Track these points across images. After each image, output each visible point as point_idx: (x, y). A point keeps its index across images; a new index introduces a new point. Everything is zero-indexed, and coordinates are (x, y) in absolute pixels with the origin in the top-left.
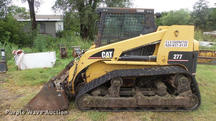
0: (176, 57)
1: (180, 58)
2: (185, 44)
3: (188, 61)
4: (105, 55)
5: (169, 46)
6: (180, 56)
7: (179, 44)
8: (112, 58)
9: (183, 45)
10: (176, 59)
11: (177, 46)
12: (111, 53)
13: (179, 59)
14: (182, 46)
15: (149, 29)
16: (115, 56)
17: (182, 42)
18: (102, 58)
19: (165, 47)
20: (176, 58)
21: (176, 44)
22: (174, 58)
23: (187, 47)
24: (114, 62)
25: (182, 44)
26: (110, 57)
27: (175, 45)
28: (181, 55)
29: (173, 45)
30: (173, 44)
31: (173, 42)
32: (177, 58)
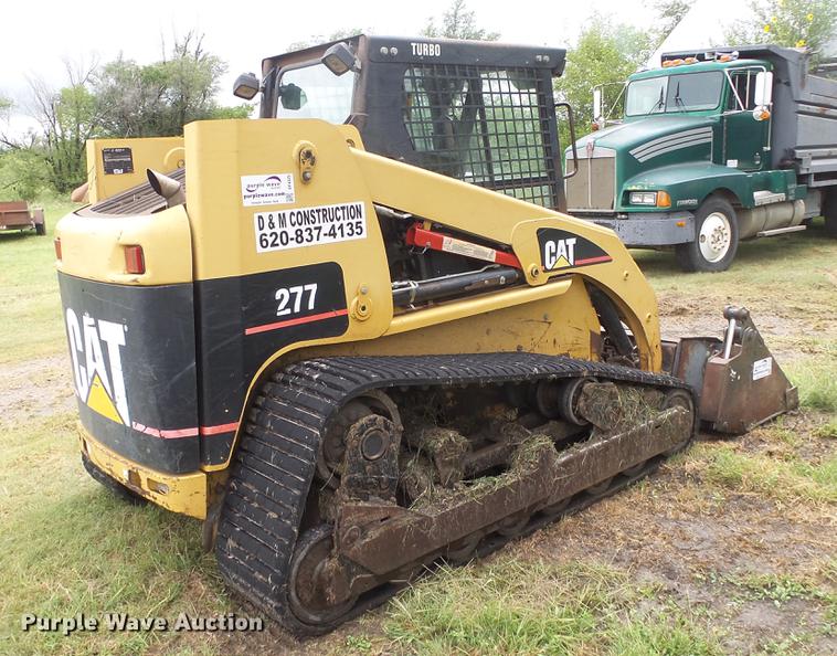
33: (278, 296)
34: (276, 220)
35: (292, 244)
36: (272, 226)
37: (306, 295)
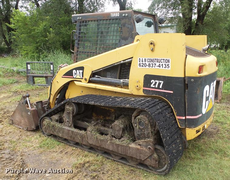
0: (155, 84)
1: (161, 87)
2: (167, 64)
3: (172, 92)
4: (76, 74)
5: (144, 65)
6: (160, 84)
7: (158, 64)
8: (82, 79)
9: (164, 66)
10: (155, 88)
11: (154, 66)
12: (81, 71)
13: (158, 88)
14: (161, 66)
15: (127, 41)
16: (85, 77)
17: (162, 61)
18: (74, 78)
19: (139, 67)
20: (154, 86)
21: (153, 63)
22: (152, 86)
23: (170, 69)
24: (84, 84)
25: (161, 64)
26: (80, 78)
27: (151, 65)
28: (162, 82)
29: (149, 65)
30: (149, 63)
31: (148, 60)
32: (156, 86)
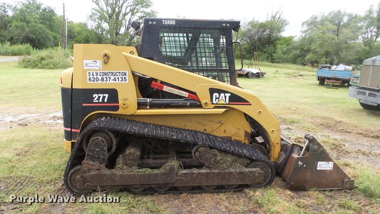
33: (94, 96)
34: (95, 74)
35: (100, 82)
36: (93, 75)
37: (104, 97)
